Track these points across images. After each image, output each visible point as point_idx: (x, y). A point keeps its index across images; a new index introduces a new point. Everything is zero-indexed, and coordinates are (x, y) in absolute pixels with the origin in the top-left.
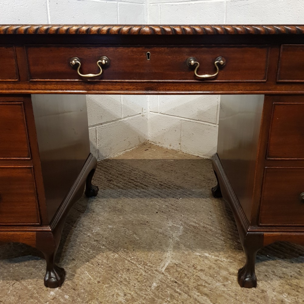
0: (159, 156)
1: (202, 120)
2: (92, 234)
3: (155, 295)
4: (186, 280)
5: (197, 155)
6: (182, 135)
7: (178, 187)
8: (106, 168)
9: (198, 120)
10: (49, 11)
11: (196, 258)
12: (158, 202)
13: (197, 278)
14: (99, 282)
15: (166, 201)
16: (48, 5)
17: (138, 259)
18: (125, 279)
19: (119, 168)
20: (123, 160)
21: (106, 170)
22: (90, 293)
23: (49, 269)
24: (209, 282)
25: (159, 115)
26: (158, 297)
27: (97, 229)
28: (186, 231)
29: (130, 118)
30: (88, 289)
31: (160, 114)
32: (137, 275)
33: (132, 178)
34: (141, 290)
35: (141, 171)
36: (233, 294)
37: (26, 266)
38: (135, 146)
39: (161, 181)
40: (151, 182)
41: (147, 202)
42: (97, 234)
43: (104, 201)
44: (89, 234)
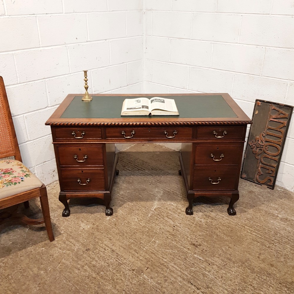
2: (120, 195)
3: (150, 219)
4: (163, 213)
5: (174, 149)
7: (161, 170)
10: (92, 78)
11: (168, 205)
12: (151, 179)
13: (167, 213)
14: (126, 214)
15: (155, 179)
16: (92, 75)
17: (142, 206)
18: (137, 213)
19: (128, 158)
20: (130, 152)
22: (123, 218)
23: (107, 208)
24: (172, 214)
26: (151, 220)
27: (122, 192)
28: (164, 193)
30: (122, 217)
32: (142, 212)
33: (136, 165)
34: (144, 217)
35: (141, 160)
36: (181, 219)
37: (93, 208)
39: (152, 166)
40: (147, 167)
41: (145, 179)
42: (122, 195)
43: (123, 178)
44: (118, 195)
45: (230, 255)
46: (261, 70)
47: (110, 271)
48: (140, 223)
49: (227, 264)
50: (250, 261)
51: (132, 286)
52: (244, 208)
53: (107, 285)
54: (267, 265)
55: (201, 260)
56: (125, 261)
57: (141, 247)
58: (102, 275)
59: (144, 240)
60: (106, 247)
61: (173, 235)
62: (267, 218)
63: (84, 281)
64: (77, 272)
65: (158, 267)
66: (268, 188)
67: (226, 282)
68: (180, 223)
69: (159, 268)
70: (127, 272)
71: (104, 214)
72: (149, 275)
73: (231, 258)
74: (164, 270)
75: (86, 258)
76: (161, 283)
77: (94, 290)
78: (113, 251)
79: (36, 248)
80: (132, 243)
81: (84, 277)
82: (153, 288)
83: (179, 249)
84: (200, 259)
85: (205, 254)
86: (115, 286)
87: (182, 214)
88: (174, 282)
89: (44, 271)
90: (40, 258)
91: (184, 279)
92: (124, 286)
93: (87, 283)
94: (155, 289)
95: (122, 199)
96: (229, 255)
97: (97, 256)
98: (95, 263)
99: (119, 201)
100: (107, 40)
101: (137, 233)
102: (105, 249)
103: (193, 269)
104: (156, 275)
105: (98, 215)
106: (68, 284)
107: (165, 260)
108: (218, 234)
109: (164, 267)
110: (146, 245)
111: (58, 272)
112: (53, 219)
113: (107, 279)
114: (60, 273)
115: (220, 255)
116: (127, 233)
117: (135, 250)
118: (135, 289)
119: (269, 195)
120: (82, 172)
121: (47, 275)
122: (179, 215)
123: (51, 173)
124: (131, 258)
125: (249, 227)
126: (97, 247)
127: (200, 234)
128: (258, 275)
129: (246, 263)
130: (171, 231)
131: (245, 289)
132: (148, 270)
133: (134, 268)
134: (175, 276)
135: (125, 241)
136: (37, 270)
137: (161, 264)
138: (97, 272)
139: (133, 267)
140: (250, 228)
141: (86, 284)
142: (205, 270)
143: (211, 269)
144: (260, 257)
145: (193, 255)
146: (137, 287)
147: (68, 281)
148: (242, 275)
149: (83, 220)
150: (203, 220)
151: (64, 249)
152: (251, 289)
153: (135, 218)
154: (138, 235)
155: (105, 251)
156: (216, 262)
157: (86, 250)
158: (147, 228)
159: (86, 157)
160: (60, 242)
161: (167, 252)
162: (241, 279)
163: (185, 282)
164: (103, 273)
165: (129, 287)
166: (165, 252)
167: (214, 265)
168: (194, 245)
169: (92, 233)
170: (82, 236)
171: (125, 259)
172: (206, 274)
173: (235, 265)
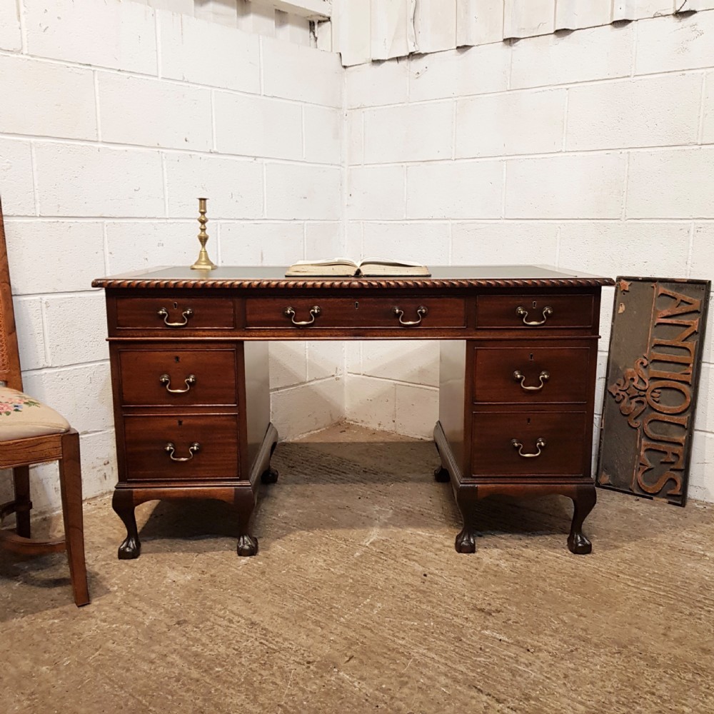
0: (363, 438)
1: (426, 383)
2: (278, 517)
3: (359, 561)
4: (393, 551)
5: (420, 437)
6: (397, 408)
7: (389, 474)
8: (283, 453)
9: (420, 384)
10: (219, 240)
11: (406, 535)
13: (406, 549)
14: (294, 553)
15: (371, 488)
16: (219, 232)
17: (337, 537)
18: (324, 550)
19: (304, 454)
20: (307, 443)
21: (284, 455)
22: (285, 560)
23: (242, 535)
24: (420, 552)
25: (363, 379)
26: (362, 562)
27: (283, 513)
28: (396, 514)
29: (320, 381)
31: (364, 377)
32: (337, 548)
33: (324, 465)
34: (342, 557)
35: (336, 456)
36: (445, 560)
37: (205, 543)
38: (325, 427)
39: (365, 467)
40: (351, 468)
41: (346, 489)
42: (285, 517)
43: (288, 488)
44: (274, 518)
45: (585, 630)
46: (622, 206)
47: (243, 665)
48: (332, 570)
49: (576, 649)
50: (643, 643)
51: (306, 696)
52: (612, 542)
53: (232, 694)
54: (692, 650)
55: (504, 641)
56: (286, 644)
57: (334, 615)
58: (218, 674)
59: (343, 601)
60: (233, 616)
61: (421, 591)
62: (676, 559)
63: (165, 686)
64: (145, 668)
65: (382, 655)
66: (669, 503)
67: (579, 687)
68: (442, 569)
69: (385, 657)
70: (292, 667)
71: (235, 554)
72: (356, 672)
73: (589, 636)
74: (398, 662)
75: (174, 639)
76: (390, 690)
77: (191, 707)
78: (253, 624)
79: (34, 620)
80: (307, 609)
81: (166, 678)
82: (367, 700)
83: (440, 619)
84: (500, 640)
85: (515, 630)
86: (255, 696)
87: (445, 552)
88: (427, 687)
89: (50, 665)
90: (44, 640)
91: (456, 680)
92: (281, 696)
93: (172, 690)
94: (372, 704)
95: (284, 525)
96: (579, 630)
97: (207, 635)
98: (199, 650)
99: (276, 530)
100: (257, 159)
101: (322, 589)
102: (230, 621)
103: (483, 659)
104: (376, 672)
105: (216, 555)
106: (115, 693)
107: (400, 642)
108: (548, 589)
109: (398, 655)
110: (346, 611)
111: (90, 669)
113: (231, 682)
114: (96, 670)
115: (556, 631)
116: (295, 589)
117: (317, 623)
118: (313, 703)
119: (674, 517)
120: (180, 423)
121: (57, 673)
122: (438, 553)
123: (100, 468)
124: (305, 637)
125: (629, 575)
126: (208, 616)
127: (498, 589)
128: (669, 672)
129: (632, 648)
130: (418, 583)
131: (636, 703)
132: (351, 661)
133: (310, 659)
134: (430, 673)
135: (288, 604)
136: (31, 664)
137: (389, 650)
138: (206, 666)
139: (309, 656)
140: (634, 578)
141: (170, 693)
142: (517, 661)
143: (533, 658)
144: (668, 633)
145: (480, 631)
146: (321, 698)
147: (116, 686)
148: (624, 672)
149: (174, 564)
150: (503, 564)
151: (115, 620)
152: (652, 701)
153: (318, 559)
154: (325, 592)
155: (232, 625)
156: (546, 645)
157: (178, 623)
158: (351, 578)
159: (191, 380)
160: (107, 608)
161: (406, 626)
162: (620, 680)
163: (458, 688)
164: (220, 669)
165: (296, 699)
166: (399, 626)
167: (540, 650)
168: (482, 610)
169: (196, 590)
170: (169, 595)
171: (285, 639)
172: (519, 669)
173: (602, 650)
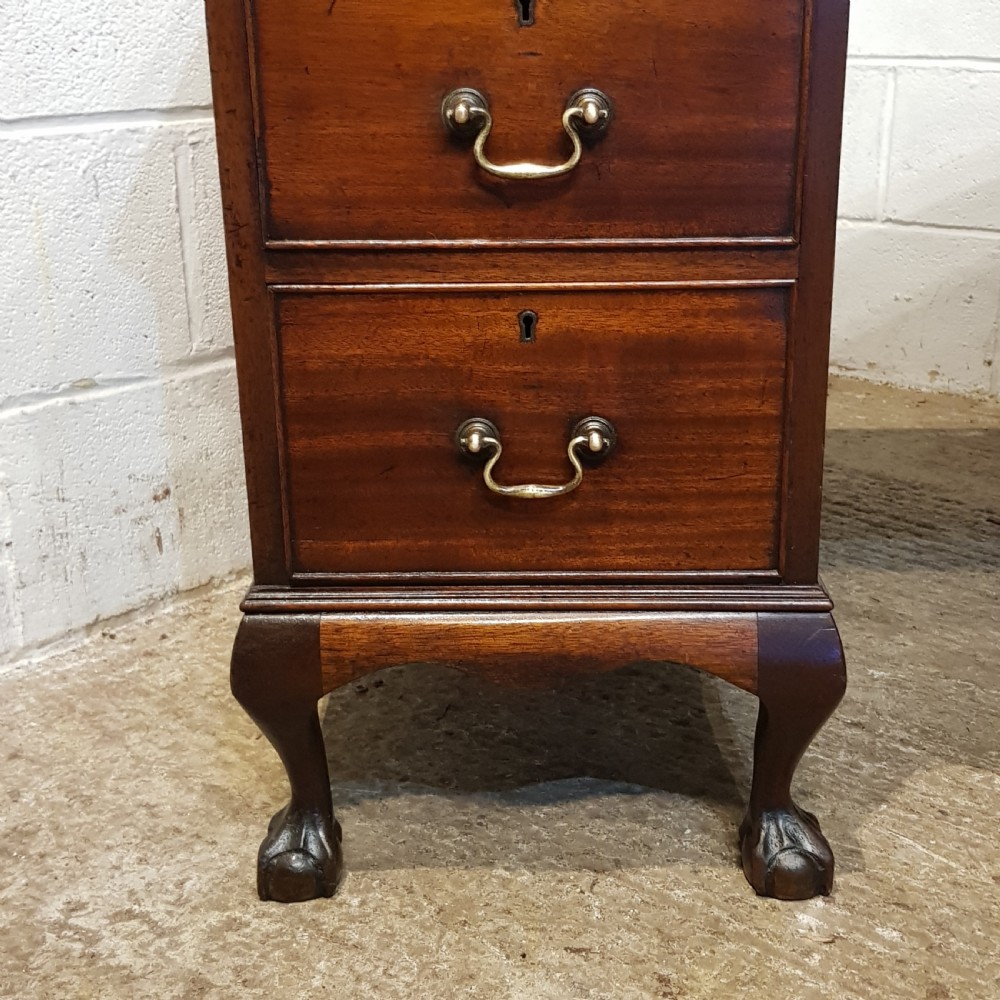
30: (969, 905)
112: (173, 923)
123: (139, 511)
